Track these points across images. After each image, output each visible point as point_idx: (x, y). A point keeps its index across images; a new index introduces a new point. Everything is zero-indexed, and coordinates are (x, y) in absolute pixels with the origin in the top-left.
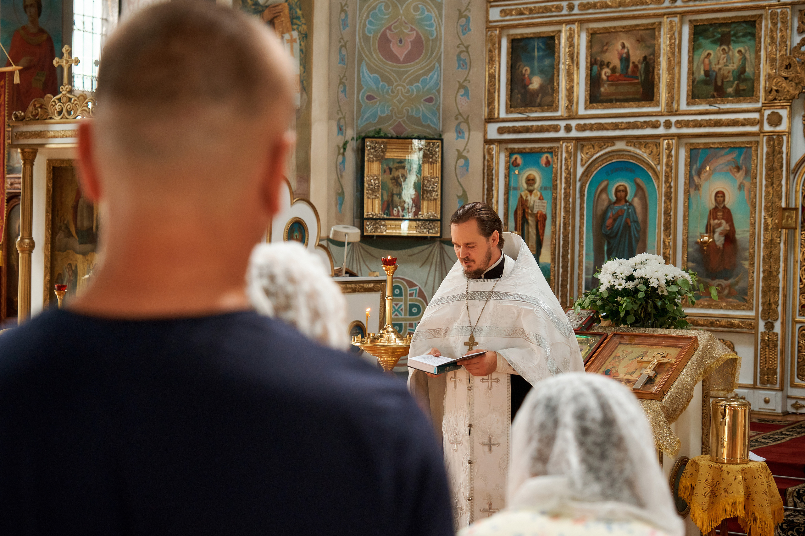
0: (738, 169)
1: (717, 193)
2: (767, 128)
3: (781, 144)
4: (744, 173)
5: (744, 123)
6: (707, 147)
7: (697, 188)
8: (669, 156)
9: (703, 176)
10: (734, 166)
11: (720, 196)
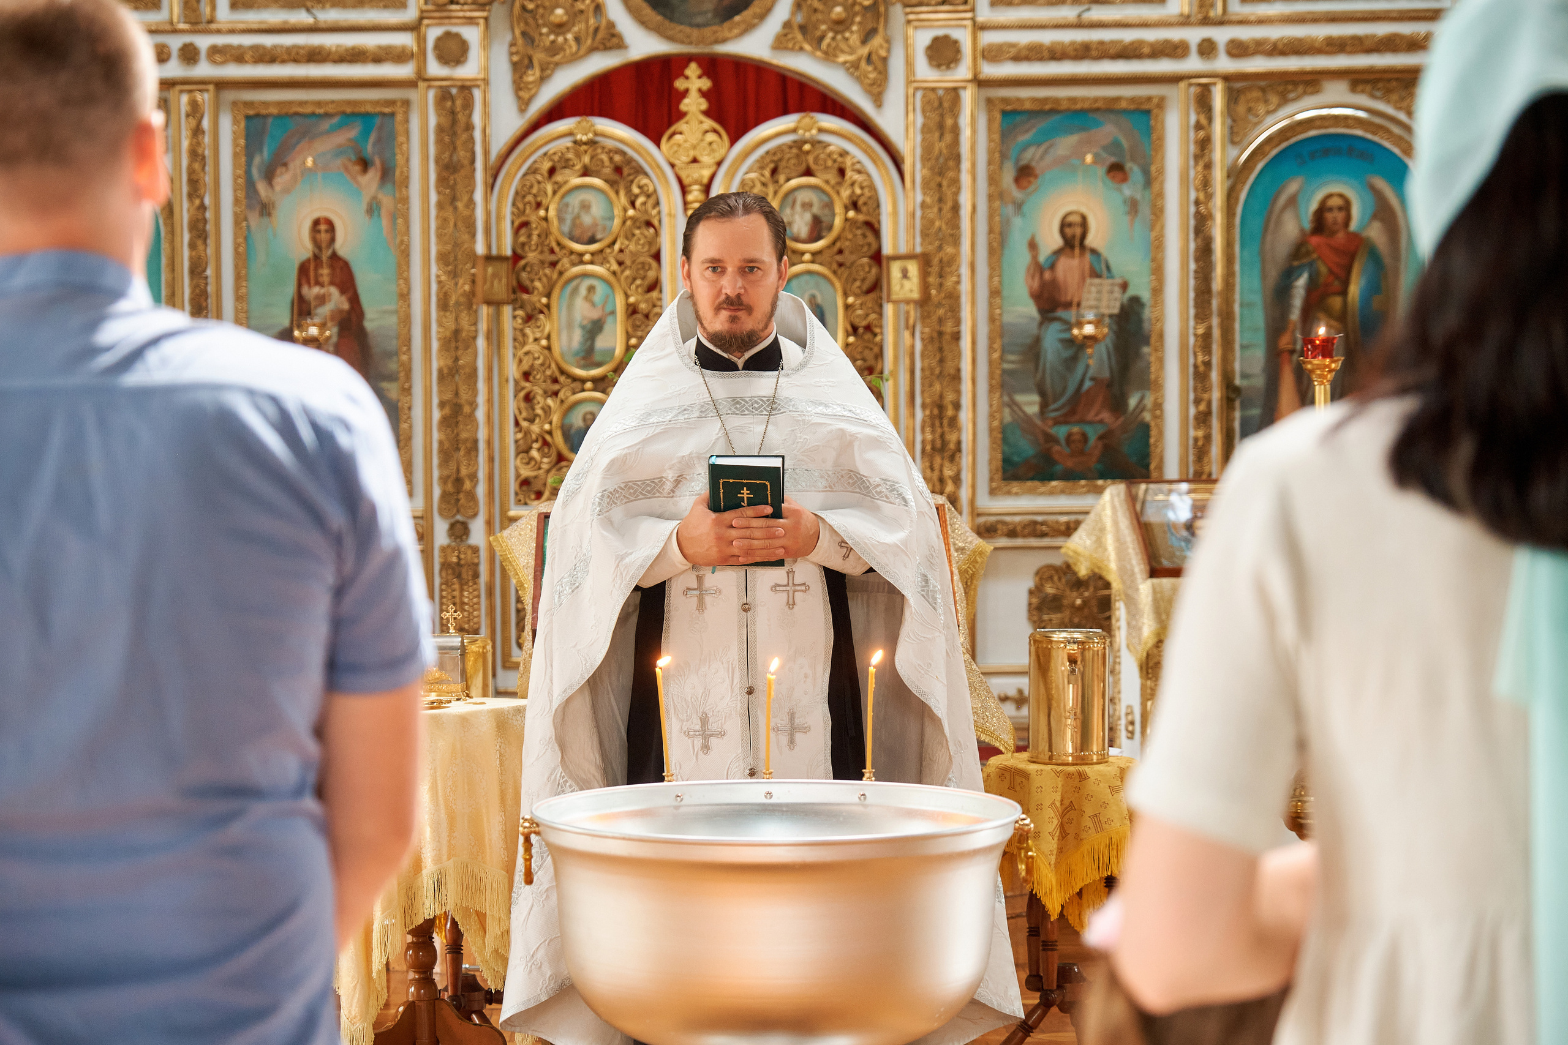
0: (365, 164)
1: (316, 222)
2: (434, 68)
3: (468, 105)
4: (379, 175)
5: (379, 57)
6: (288, 114)
7: (266, 210)
8: (197, 131)
9: (282, 179)
10: (353, 158)
11: (322, 228)
